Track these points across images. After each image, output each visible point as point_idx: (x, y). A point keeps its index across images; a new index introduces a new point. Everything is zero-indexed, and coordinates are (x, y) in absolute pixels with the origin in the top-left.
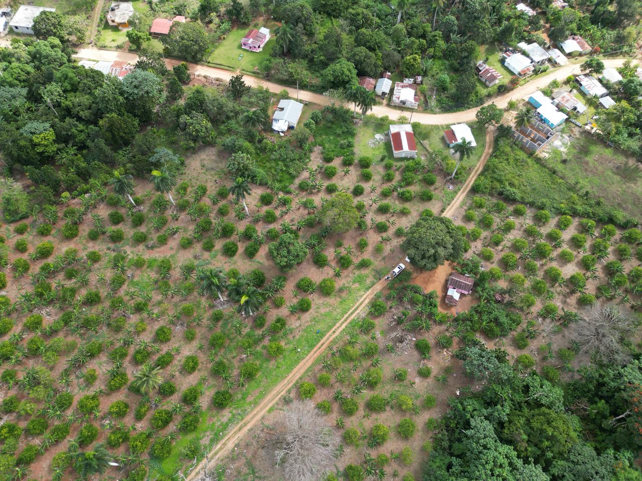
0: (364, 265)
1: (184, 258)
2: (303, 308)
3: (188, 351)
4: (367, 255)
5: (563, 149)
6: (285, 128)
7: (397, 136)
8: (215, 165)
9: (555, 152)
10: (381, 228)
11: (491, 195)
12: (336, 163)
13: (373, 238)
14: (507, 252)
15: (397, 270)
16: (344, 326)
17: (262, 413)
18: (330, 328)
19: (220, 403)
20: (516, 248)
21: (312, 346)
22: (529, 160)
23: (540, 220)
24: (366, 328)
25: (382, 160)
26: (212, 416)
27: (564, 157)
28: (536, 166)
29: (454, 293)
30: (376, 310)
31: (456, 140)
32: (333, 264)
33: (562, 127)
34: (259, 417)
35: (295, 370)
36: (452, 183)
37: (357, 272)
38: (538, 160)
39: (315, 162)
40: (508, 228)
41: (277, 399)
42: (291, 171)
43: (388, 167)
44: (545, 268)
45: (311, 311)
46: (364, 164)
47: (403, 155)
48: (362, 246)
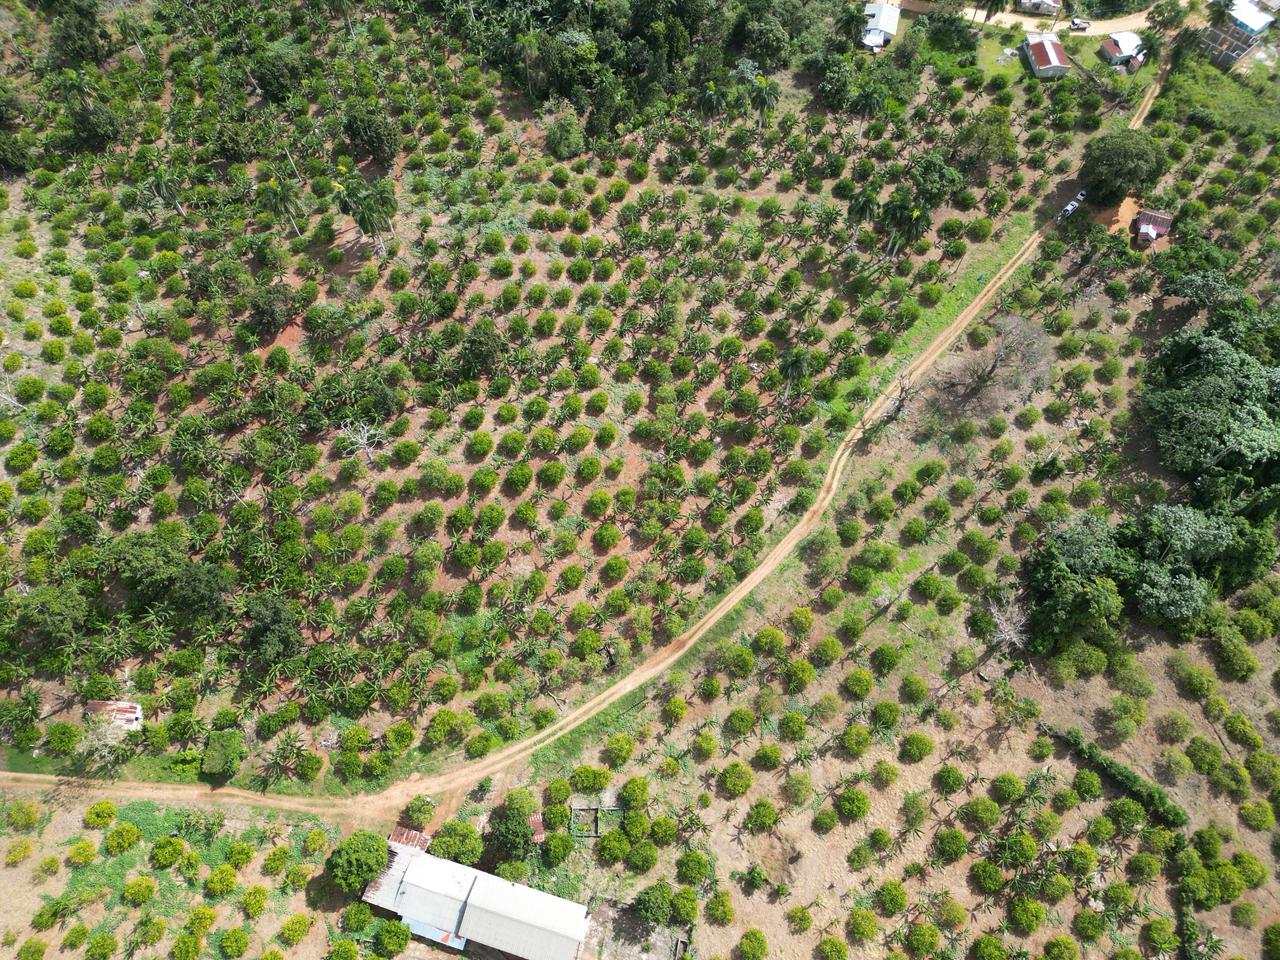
0: (1021, 206)
1: (787, 202)
2: (955, 254)
3: (826, 297)
4: (1023, 193)
5: (1269, 63)
6: (881, 41)
7: (1040, 47)
8: (794, 91)
9: (1259, 65)
10: (1035, 164)
11: (1178, 120)
12: (958, 84)
13: (1028, 176)
14: (1207, 186)
15: (1069, 208)
16: (1011, 272)
17: (933, 358)
18: (995, 274)
19: (878, 349)
20: (1219, 180)
21: (976, 293)
22: (1224, 77)
23: (1246, 149)
24: (1038, 274)
25: (1021, 81)
26: (874, 363)
27: (1272, 72)
28: (1235, 85)
29: (1148, 230)
30: (1048, 254)
31: (1120, 52)
32: (981, 205)
33: (1265, 34)
34: (930, 362)
35: (960, 317)
36: (1123, 108)
37: (1015, 214)
38: (1237, 78)
39: (927, 84)
40: (1205, 160)
41: (946, 345)
42: (902, 95)
43: (1029, 90)
44: (1260, 204)
45: (966, 257)
46: (997, 85)
47: (1050, 73)
48: (1015, 185)
